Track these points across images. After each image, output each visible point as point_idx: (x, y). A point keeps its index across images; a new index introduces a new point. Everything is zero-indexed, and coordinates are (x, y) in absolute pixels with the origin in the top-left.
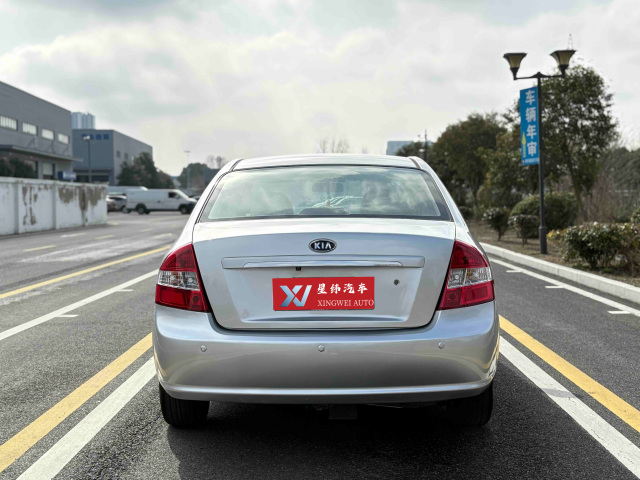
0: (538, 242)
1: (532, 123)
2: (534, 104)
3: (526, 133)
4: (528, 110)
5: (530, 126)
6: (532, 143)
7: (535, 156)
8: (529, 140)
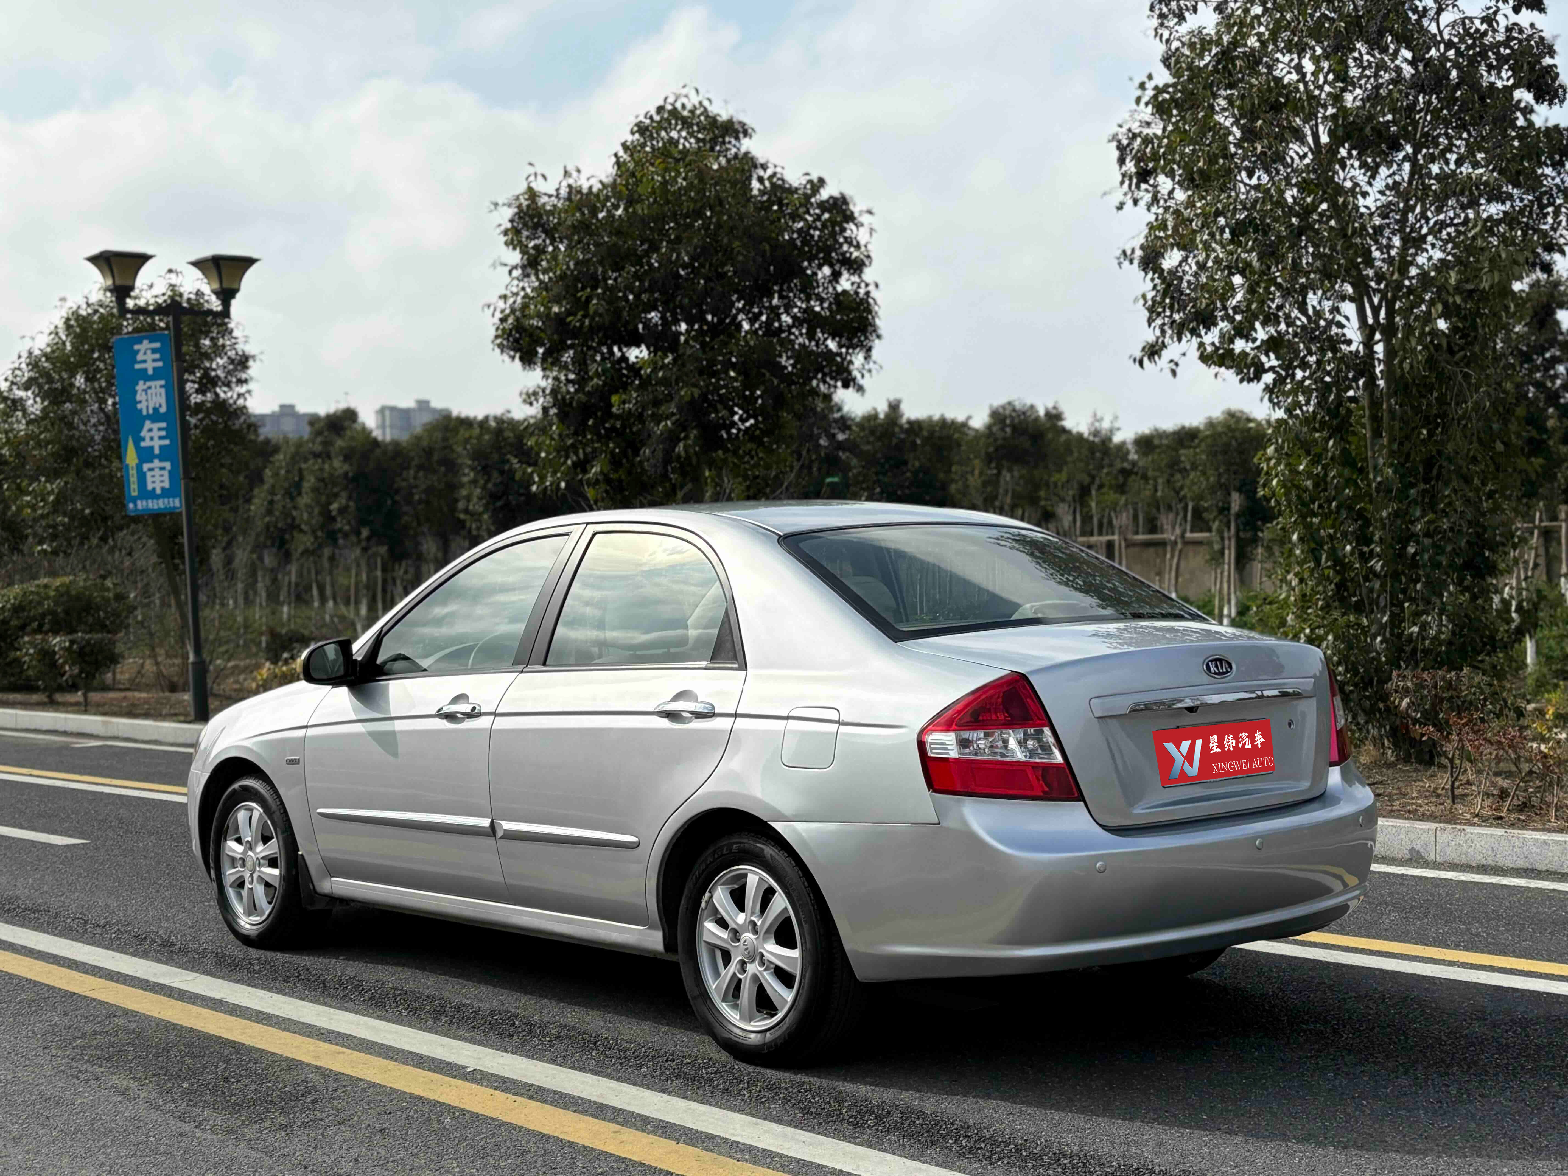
0: (187, 697)
1: (156, 416)
2: (157, 374)
3: (138, 440)
4: (141, 386)
5: (148, 424)
6: (156, 463)
7: (165, 493)
8: (146, 455)
